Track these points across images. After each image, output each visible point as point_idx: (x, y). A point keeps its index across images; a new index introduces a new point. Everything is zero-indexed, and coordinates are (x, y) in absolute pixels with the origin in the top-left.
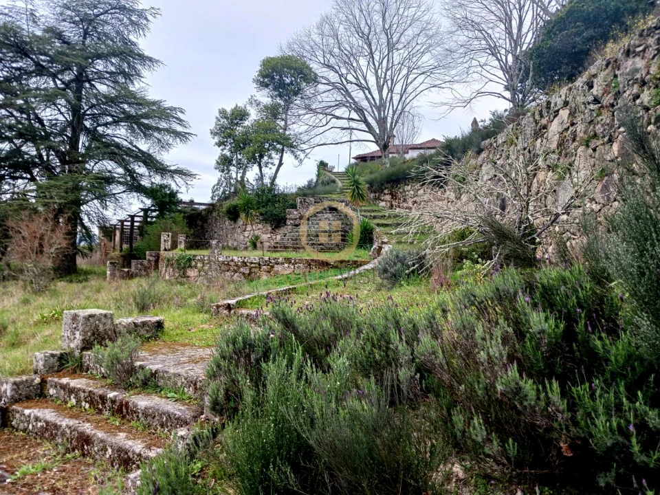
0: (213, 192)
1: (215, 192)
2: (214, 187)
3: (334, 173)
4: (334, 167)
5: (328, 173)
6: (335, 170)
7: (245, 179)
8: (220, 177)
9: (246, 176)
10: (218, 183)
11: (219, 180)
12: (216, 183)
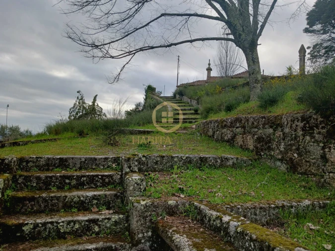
0: (70, 114)
1: (72, 113)
2: (70, 110)
3: (161, 97)
4: (161, 93)
5: (155, 97)
6: (162, 95)
7: (96, 104)
8: (75, 102)
9: (96, 102)
10: (74, 107)
11: (75, 104)
12: (72, 106)
